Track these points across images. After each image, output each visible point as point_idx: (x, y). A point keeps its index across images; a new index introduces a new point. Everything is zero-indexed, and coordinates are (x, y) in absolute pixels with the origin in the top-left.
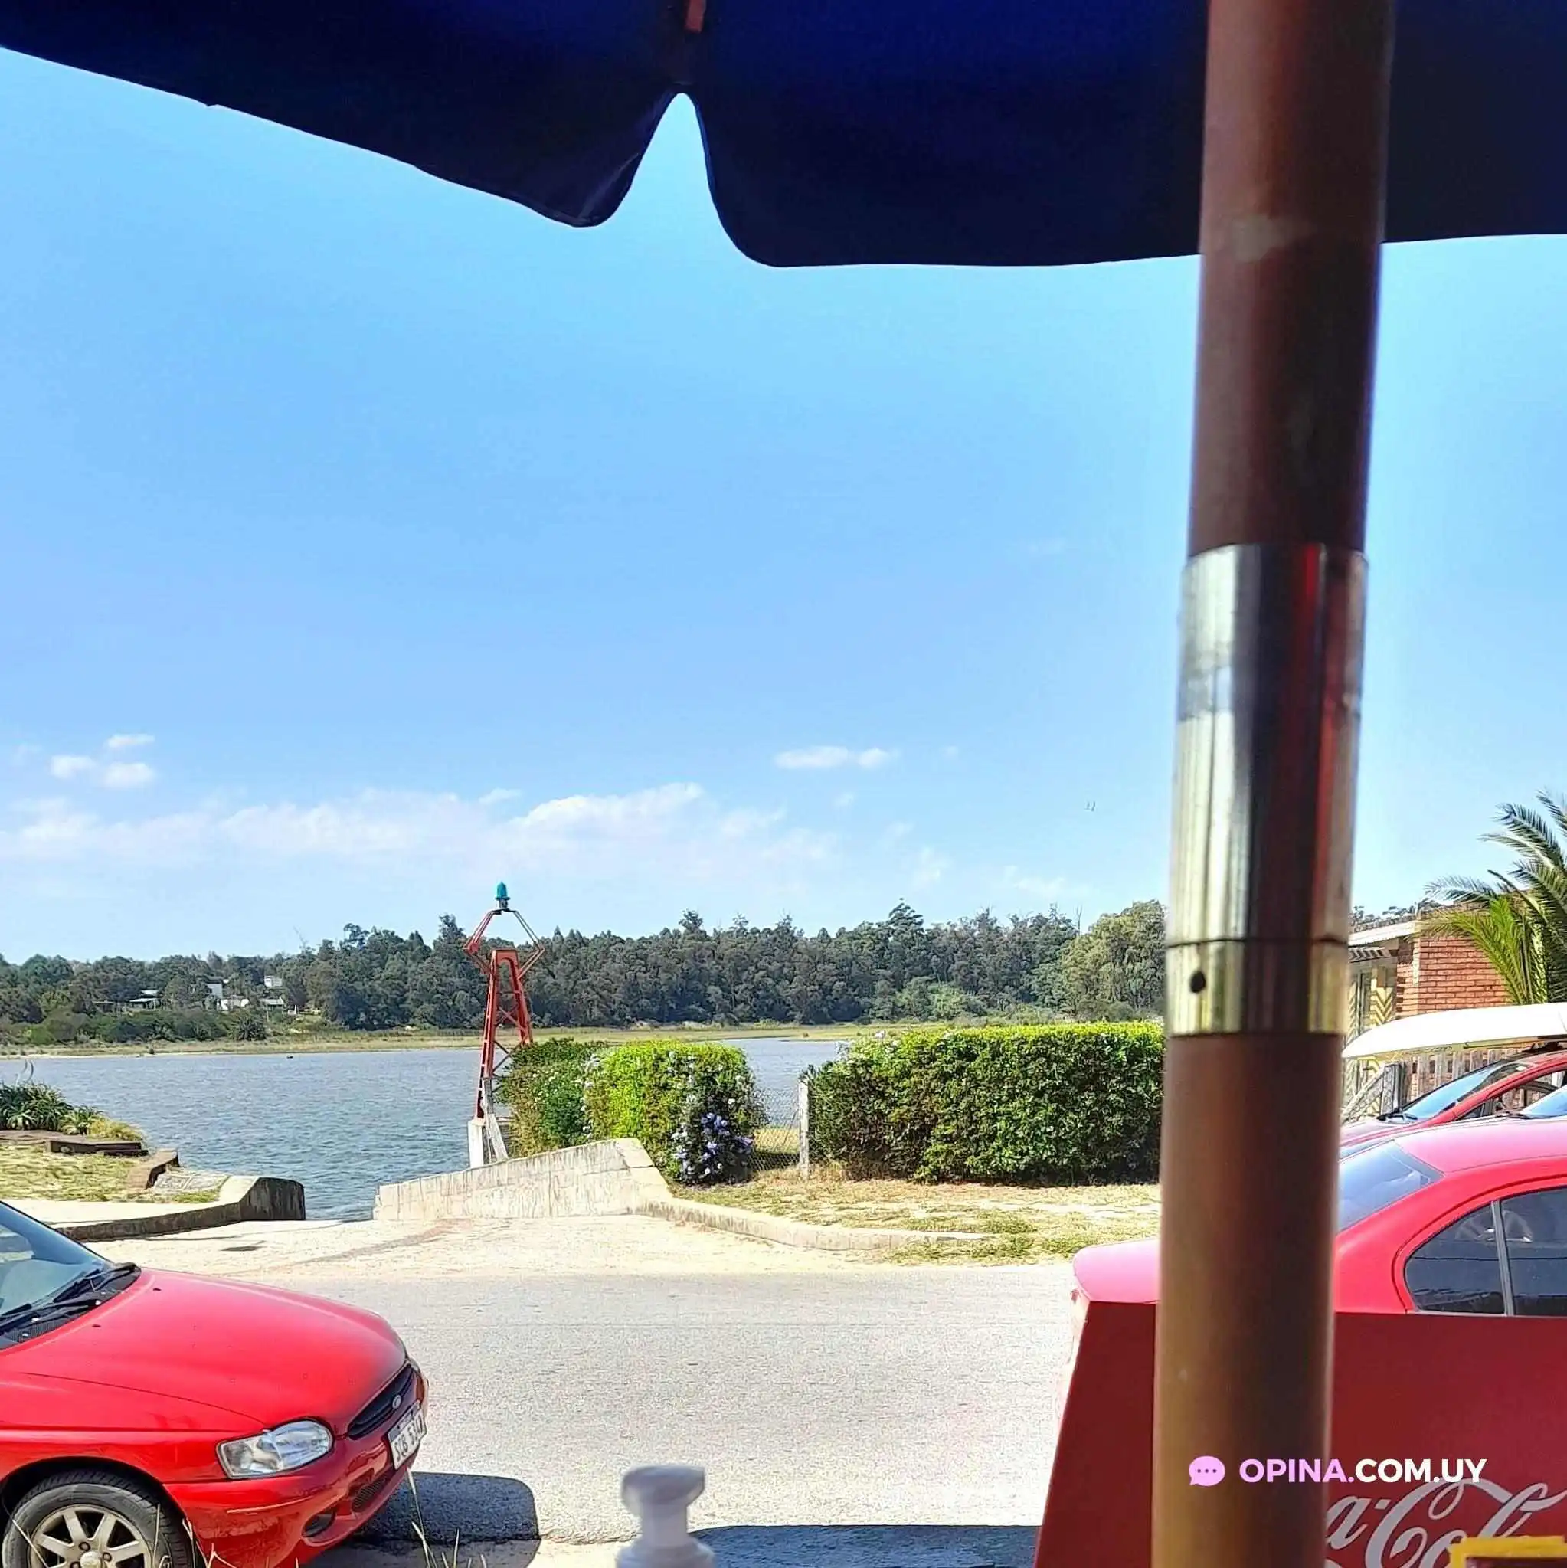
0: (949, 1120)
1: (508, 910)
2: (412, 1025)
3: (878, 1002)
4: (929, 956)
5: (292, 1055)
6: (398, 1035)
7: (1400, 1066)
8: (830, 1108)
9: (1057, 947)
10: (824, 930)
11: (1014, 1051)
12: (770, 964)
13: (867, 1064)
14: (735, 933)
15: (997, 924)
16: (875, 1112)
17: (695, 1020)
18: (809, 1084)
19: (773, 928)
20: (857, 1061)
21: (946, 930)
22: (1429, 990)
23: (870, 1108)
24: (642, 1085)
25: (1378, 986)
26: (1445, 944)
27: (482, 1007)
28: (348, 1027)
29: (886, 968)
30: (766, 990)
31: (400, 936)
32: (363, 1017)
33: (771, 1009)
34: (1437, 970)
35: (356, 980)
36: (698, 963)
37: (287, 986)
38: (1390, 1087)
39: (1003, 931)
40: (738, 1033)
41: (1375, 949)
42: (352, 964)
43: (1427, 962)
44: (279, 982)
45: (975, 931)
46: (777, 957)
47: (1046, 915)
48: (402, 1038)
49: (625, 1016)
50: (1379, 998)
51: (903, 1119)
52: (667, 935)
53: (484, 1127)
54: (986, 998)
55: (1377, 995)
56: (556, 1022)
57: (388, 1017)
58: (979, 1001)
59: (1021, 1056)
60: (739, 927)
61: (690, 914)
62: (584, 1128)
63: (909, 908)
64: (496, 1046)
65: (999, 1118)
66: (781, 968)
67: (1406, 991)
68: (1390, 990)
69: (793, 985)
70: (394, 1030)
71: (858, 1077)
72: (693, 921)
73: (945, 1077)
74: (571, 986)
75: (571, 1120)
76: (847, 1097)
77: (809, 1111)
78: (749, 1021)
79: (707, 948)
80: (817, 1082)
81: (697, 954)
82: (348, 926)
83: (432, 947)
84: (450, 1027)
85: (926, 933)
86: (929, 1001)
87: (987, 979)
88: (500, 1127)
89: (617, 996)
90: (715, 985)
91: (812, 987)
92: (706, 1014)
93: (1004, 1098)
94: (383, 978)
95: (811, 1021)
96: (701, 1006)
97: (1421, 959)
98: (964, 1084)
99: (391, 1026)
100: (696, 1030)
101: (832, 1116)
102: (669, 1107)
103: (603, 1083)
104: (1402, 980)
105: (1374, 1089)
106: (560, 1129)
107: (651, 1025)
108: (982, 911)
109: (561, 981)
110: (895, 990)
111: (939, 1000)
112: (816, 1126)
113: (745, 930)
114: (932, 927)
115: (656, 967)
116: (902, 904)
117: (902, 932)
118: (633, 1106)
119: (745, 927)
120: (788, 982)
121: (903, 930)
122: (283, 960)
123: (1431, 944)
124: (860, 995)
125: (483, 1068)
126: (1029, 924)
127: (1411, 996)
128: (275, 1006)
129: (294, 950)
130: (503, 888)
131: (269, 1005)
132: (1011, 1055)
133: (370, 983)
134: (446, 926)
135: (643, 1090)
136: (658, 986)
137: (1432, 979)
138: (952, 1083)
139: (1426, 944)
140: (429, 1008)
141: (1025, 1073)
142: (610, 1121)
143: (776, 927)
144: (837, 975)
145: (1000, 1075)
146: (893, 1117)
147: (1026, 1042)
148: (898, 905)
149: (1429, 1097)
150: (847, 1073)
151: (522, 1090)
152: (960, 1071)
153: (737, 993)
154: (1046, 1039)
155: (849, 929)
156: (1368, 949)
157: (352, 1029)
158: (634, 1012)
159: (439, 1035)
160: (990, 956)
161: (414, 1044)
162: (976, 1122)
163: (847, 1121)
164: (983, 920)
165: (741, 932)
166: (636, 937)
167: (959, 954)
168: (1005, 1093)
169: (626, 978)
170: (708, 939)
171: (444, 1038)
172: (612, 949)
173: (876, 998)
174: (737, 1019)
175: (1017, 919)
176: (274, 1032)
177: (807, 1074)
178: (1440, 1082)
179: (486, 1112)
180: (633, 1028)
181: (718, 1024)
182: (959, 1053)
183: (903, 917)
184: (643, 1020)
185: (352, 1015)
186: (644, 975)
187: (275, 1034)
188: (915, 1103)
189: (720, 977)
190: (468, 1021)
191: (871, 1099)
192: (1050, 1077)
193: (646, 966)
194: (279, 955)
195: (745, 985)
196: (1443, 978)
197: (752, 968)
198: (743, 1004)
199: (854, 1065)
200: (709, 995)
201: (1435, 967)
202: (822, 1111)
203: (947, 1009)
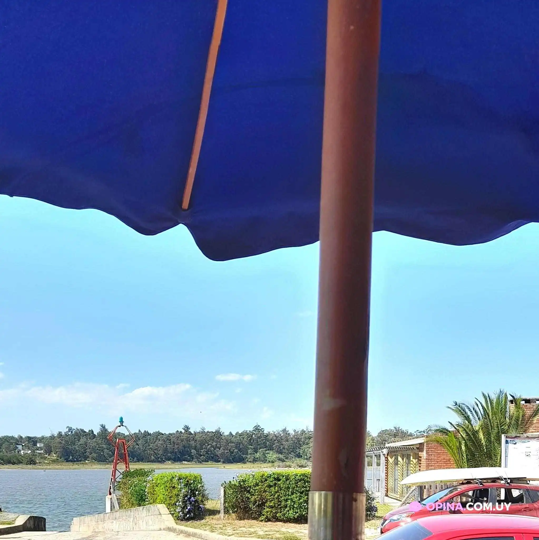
0: (271, 501)
1: (123, 426)
2: (88, 461)
3: (249, 456)
4: (266, 442)
5: (45, 470)
6: (83, 464)
7: (420, 486)
8: (231, 496)
9: (309, 440)
10: (230, 432)
11: (294, 478)
12: (213, 443)
13: (244, 481)
14: (201, 433)
15: (289, 432)
16: (246, 497)
17: (187, 461)
18: (224, 487)
19: (214, 431)
20: (241, 480)
21: (272, 434)
22: (429, 461)
23: (245, 496)
24: (167, 486)
25: (413, 459)
26: (434, 446)
27: (113, 455)
28: (65, 461)
29: (252, 445)
30: (211, 451)
31: (86, 431)
32: (71, 457)
33: (213, 458)
34: (431, 454)
35: (69, 445)
36: (188, 442)
37: (45, 446)
38: (417, 493)
39: (291, 434)
40: (201, 466)
41: (412, 447)
42: (68, 440)
43: (428, 451)
44: (42, 445)
45: (281, 434)
46: (215, 441)
47: (305, 430)
48: (84, 465)
49: (162, 459)
50: (413, 462)
51: (256, 500)
52: (178, 433)
53: (111, 499)
54: (285, 456)
55: (413, 461)
56: (138, 461)
57: (80, 458)
58: (283, 457)
59: (296, 480)
60: (202, 431)
61: (186, 426)
62: (146, 500)
63: (259, 426)
64: (117, 470)
65: (288, 500)
66: (216, 445)
67: (422, 461)
68: (417, 460)
69: (220, 450)
70: (82, 462)
71: (241, 485)
72: (187, 428)
73: (270, 486)
74: (144, 449)
75: (142, 497)
76: (237, 492)
77: (224, 496)
78: (205, 462)
79: (192, 437)
80: (227, 487)
81: (188, 439)
82: (68, 427)
83: (96, 435)
84: (101, 462)
85: (265, 434)
86: (266, 457)
87: (285, 450)
88: (117, 499)
89: (161, 452)
90: (194, 450)
91: (227, 451)
92: (190, 459)
93: (290, 494)
94: (79, 444)
95: (226, 462)
96: (189, 456)
97: (426, 450)
98: (276, 489)
99: (81, 461)
100: (187, 464)
101: (232, 498)
102: (175, 494)
103: (153, 485)
104: (421, 457)
105: (412, 494)
106: (138, 500)
107: (171, 462)
108: (283, 428)
109: (141, 446)
110: (254, 453)
111: (269, 457)
112: (226, 501)
113: (205, 432)
114: (267, 433)
115: (174, 443)
116: (257, 425)
117: (257, 434)
118: (163, 493)
119: (205, 431)
120: (218, 449)
121: (258, 433)
122: (44, 438)
123: (429, 446)
124: (243, 454)
125: (112, 478)
126: (299, 432)
127: (423, 462)
128: (40, 453)
129: (47, 434)
130: (121, 419)
131: (38, 453)
132: (292, 480)
133: (74, 446)
134: (102, 428)
135: (167, 488)
136: (174, 449)
137: (430, 457)
138: (272, 489)
139: (428, 446)
140: (94, 455)
141: (297, 486)
142: (155, 498)
143: (215, 431)
144: (235, 447)
145: (288, 486)
146: (252, 499)
147: (297, 476)
148: (256, 425)
149: (430, 498)
150: (238, 484)
151: (125, 486)
152: (275, 484)
153: (201, 452)
154: (304, 475)
155: (240, 432)
156: (409, 447)
157: (67, 461)
158: (166, 458)
159: (97, 464)
160: (286, 442)
161: (89, 467)
162: (280, 502)
163: (237, 500)
164: (284, 430)
165: (203, 432)
166: (167, 433)
167: (276, 441)
168: (290, 492)
169: (163, 446)
170: (192, 434)
171: (99, 465)
172: (159, 437)
173: (248, 455)
174: (201, 461)
175: (296, 431)
176: (39, 462)
177: (223, 484)
178: (433, 492)
179: (112, 493)
180: (165, 463)
181: (195, 462)
182: (275, 478)
183: (257, 428)
184: (169, 460)
185: (67, 457)
186: (170, 446)
187: (40, 463)
188: (260, 495)
189: (196, 447)
190: (108, 460)
191: (245, 493)
192: (305, 487)
193: (170, 443)
194: (43, 436)
195: (204, 450)
196: (434, 457)
197: (207, 444)
198: (203, 456)
199: (240, 481)
200: (192, 453)
201: (431, 453)
202: (228, 497)
203: (272, 459)
